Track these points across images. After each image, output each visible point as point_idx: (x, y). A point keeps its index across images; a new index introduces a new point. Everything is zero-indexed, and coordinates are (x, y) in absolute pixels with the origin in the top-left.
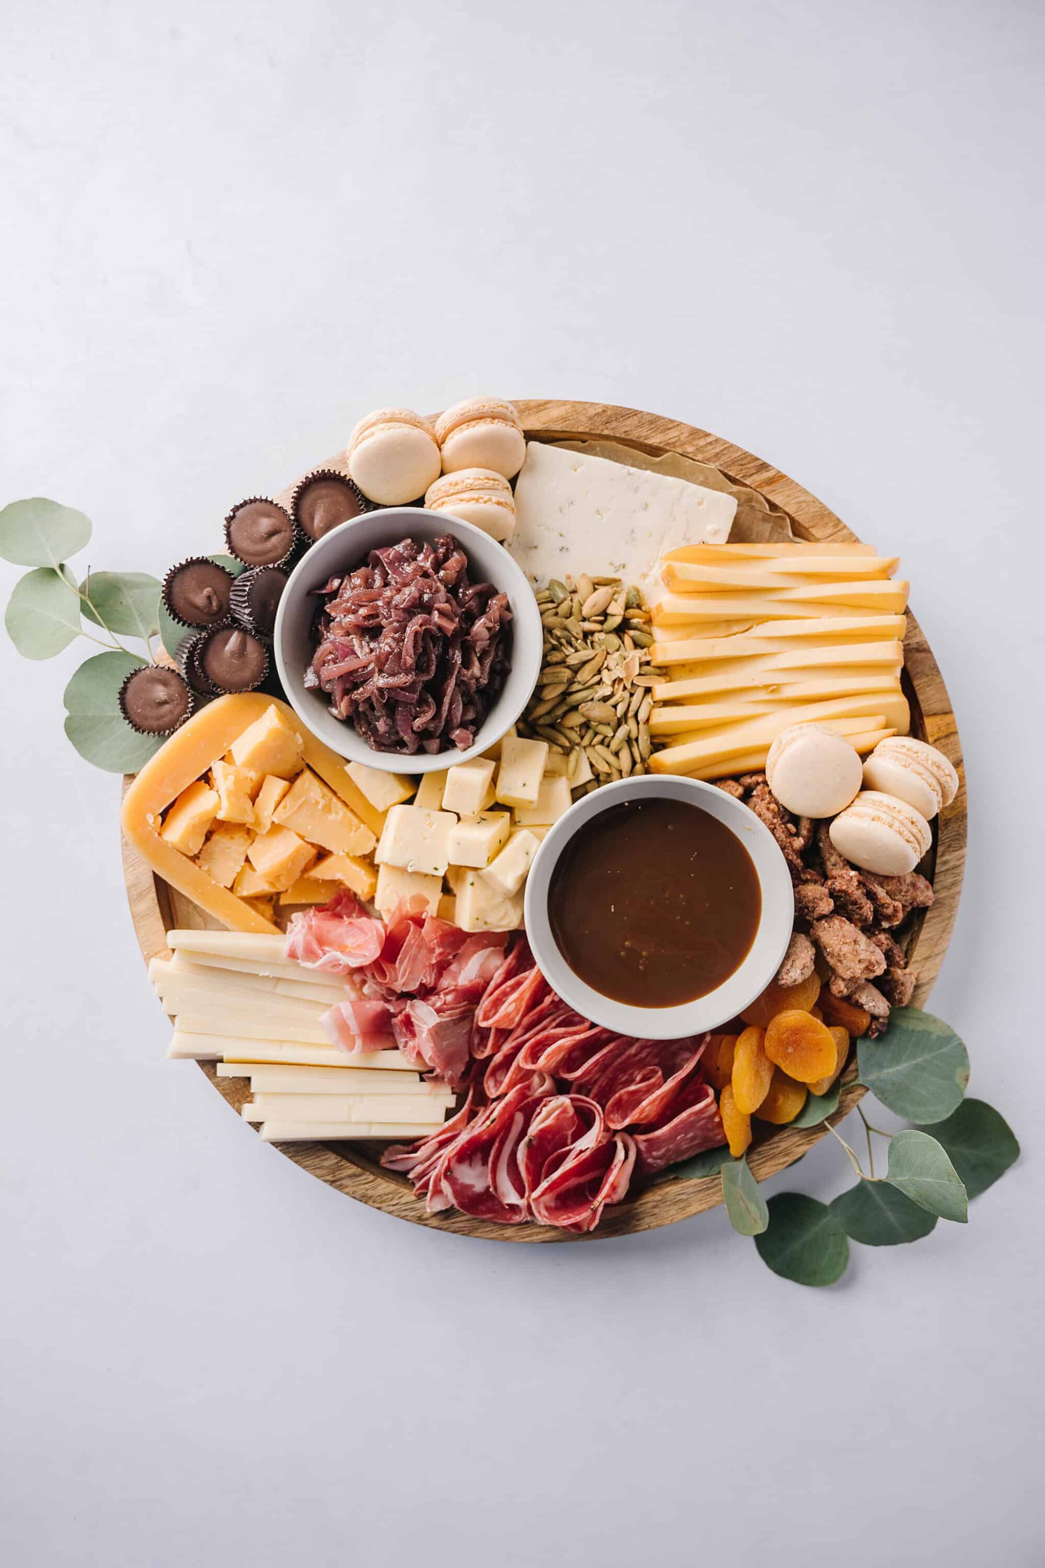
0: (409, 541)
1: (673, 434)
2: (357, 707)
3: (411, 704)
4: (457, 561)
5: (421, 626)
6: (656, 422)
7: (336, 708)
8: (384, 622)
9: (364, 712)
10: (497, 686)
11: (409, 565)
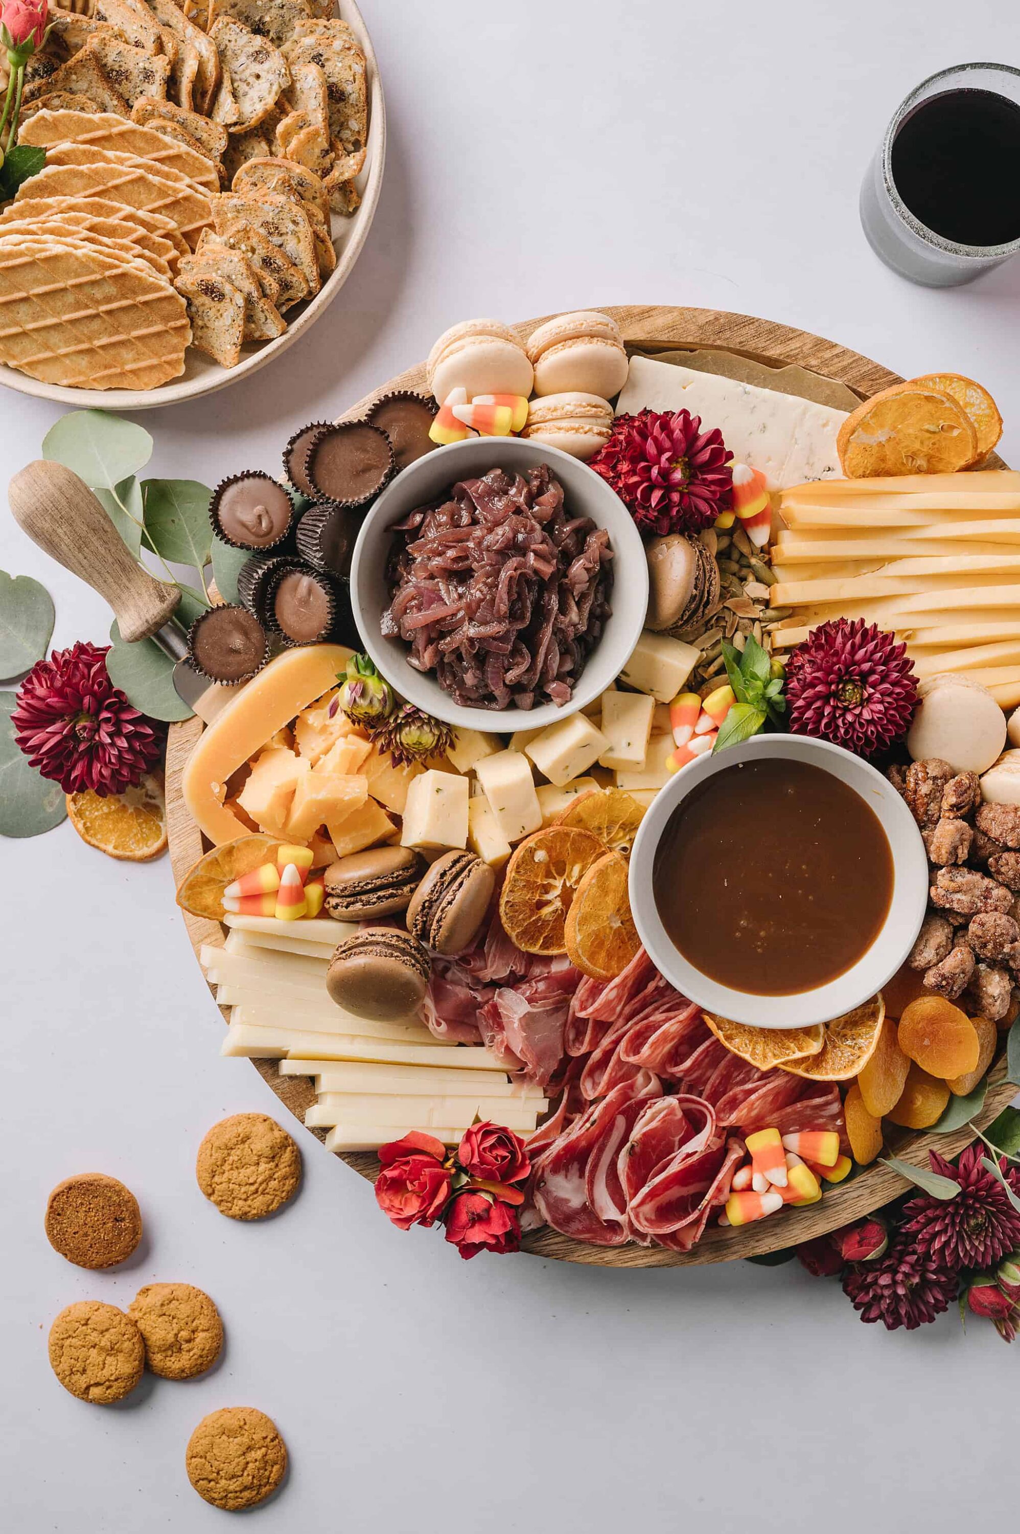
0: (499, 471)
1: (795, 344)
2: (442, 659)
3: (503, 655)
4: (554, 496)
5: (515, 570)
6: (775, 331)
7: (418, 658)
8: (475, 565)
9: (449, 664)
10: (596, 633)
11: (500, 500)
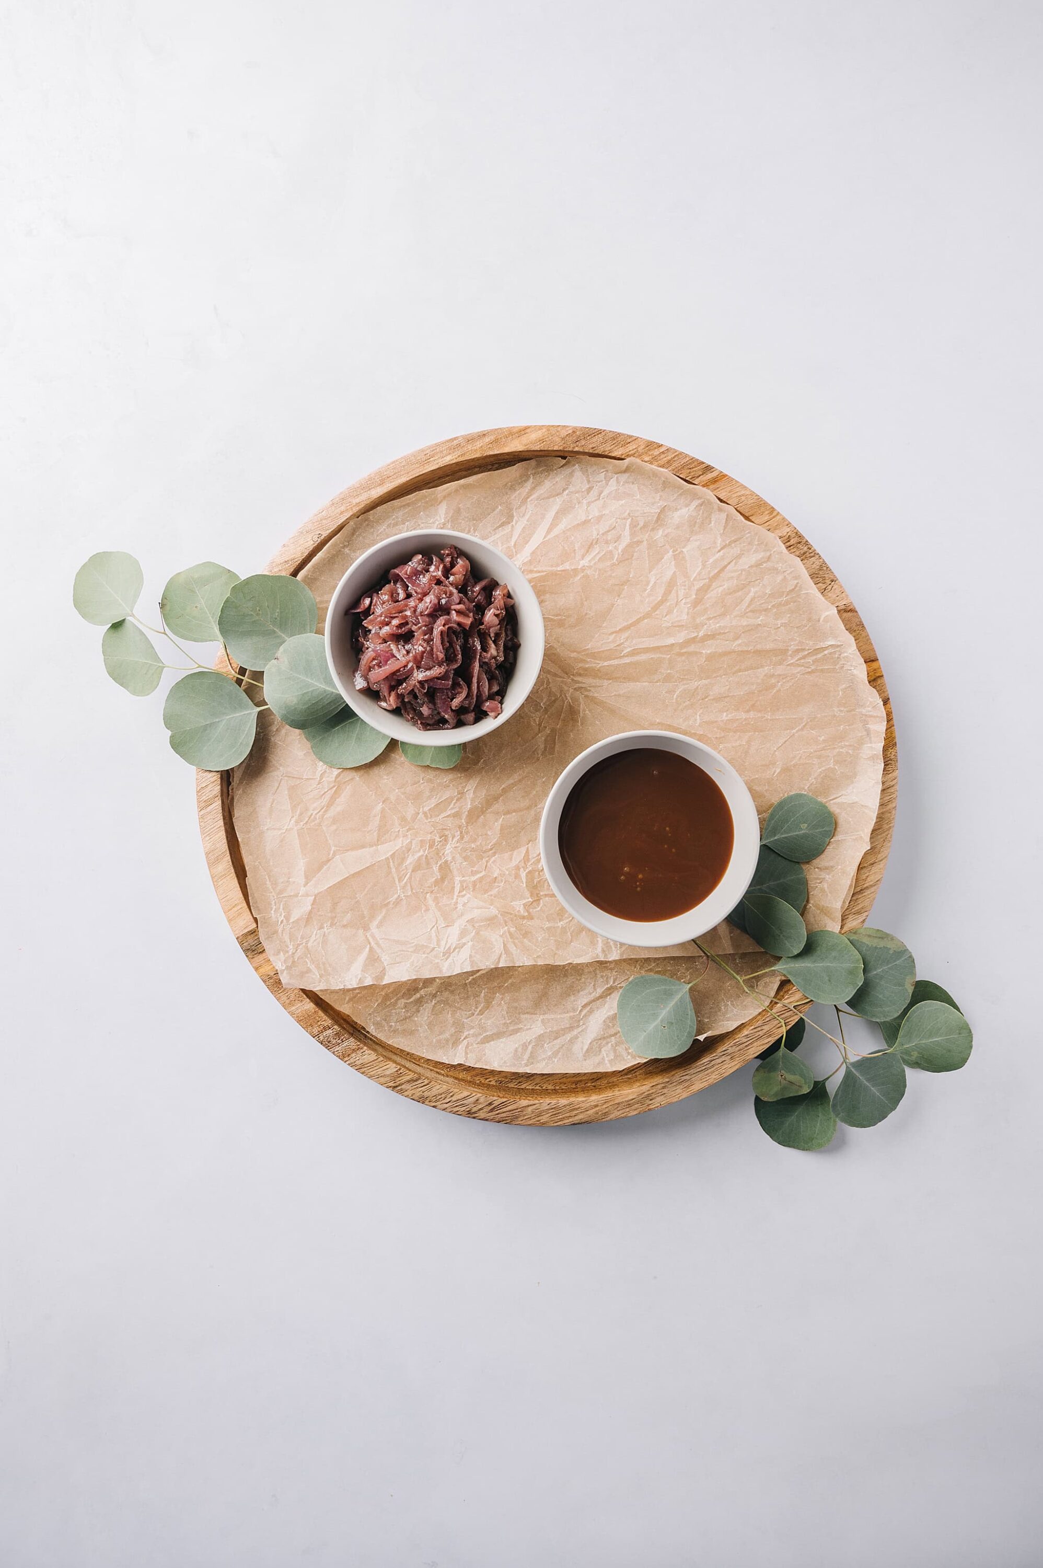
0: (420, 556)
1: (631, 447)
2: (403, 699)
3: (447, 689)
4: (463, 566)
5: (444, 625)
6: (616, 438)
7: (385, 701)
8: (414, 628)
9: (409, 702)
10: (511, 660)
11: (424, 577)
